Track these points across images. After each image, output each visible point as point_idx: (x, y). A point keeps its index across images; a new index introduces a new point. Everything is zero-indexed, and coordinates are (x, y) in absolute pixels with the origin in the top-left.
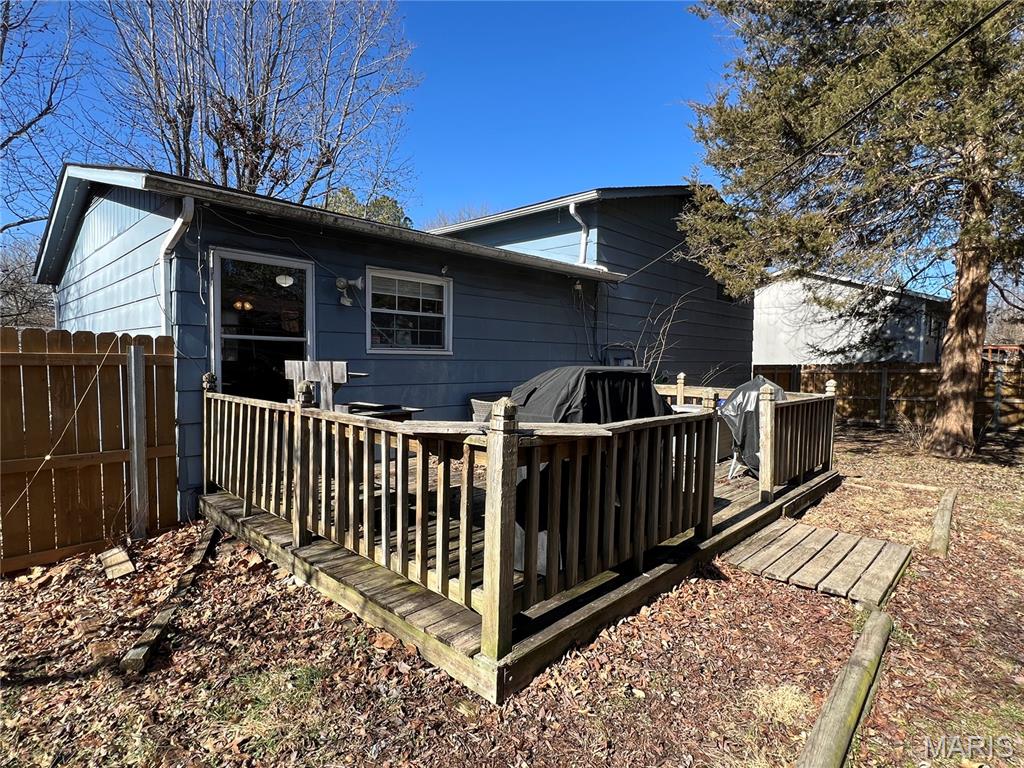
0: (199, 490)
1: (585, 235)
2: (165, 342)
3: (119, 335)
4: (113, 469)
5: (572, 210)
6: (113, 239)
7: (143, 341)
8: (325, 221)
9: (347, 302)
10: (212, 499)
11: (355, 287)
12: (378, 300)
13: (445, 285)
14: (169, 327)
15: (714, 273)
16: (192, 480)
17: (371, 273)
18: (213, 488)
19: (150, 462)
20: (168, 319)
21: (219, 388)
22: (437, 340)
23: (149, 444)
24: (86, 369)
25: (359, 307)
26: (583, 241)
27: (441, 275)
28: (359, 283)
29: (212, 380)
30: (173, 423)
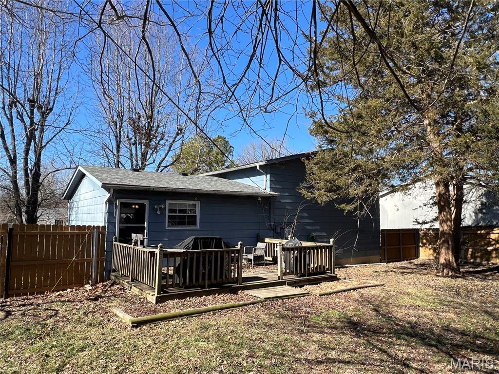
0: (110, 271)
1: (265, 177)
2: (104, 227)
3: (92, 226)
4: (88, 264)
5: (258, 168)
6: (91, 191)
7: (98, 227)
8: (150, 190)
9: (158, 213)
10: (113, 274)
11: (161, 207)
12: (170, 211)
13: (197, 203)
14: (105, 223)
15: (304, 195)
16: (108, 269)
17: (168, 202)
18: (114, 271)
19: (98, 262)
20: (105, 220)
21: (118, 241)
22: (194, 224)
23: (98, 257)
24: (84, 235)
25: (163, 213)
26: (265, 180)
27: (195, 200)
28: (163, 206)
29: (116, 238)
30: (105, 251)
